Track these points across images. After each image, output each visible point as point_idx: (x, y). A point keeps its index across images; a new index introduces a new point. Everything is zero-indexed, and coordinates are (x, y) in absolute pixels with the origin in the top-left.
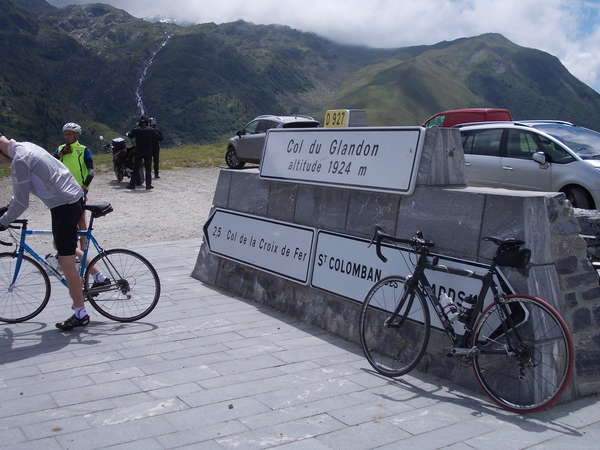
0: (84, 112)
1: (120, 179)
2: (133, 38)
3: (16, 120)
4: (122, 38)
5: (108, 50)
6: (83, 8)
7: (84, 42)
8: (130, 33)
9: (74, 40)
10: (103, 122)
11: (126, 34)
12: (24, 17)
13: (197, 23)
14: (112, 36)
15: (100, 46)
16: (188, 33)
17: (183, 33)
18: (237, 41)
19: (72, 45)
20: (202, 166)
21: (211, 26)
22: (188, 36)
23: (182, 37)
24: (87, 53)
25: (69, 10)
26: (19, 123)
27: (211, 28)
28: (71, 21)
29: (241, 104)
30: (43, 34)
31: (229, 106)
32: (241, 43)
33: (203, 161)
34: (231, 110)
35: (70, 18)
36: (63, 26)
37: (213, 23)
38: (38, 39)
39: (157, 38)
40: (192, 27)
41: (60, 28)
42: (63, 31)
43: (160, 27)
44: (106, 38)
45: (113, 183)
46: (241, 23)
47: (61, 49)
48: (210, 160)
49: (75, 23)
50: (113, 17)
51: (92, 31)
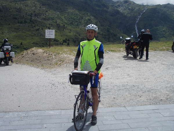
0: (120, 31)
1: (128, 55)
2: (135, 10)
3: (102, 33)
4: (132, 10)
5: (128, 13)
6: (122, 1)
7: (121, 11)
8: (135, 8)
9: (119, 11)
10: (126, 34)
11: (133, 8)
12: (106, 4)
13: (155, 5)
14: (129, 9)
15: (126, 12)
16: (152, 7)
17: (151, 8)
18: (167, 10)
19: (118, 12)
20: (161, 50)
21: (159, 5)
22: (152, 8)
23: (150, 9)
24: (122, 14)
25: (118, 2)
26: (102, 34)
27: (159, 6)
28: (118, 5)
29: (167, 29)
30: (110, 9)
31: (164, 29)
32: (168, 10)
33: (162, 48)
34: (164, 31)
35: (118, 4)
36: (116, 7)
37: (160, 5)
38: (109, 10)
39: (142, 9)
40: (153, 6)
41: (115, 7)
42: (116, 8)
43: (143, 6)
44: (128, 10)
45: (124, 57)
46: (169, 4)
47: (115, 13)
48: (164, 48)
49: (119, 6)
50: (130, 4)
51: (124, 8)
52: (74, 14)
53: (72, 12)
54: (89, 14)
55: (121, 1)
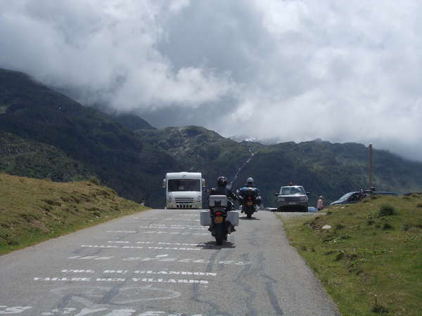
2: (221, 156)
4: (211, 156)
6: (180, 130)
7: (179, 159)
8: (220, 151)
9: (171, 158)
11: (215, 152)
12: (131, 138)
14: (203, 154)
16: (271, 150)
17: (266, 151)
21: (290, 145)
27: (290, 147)
28: (169, 141)
30: (145, 152)
35: (168, 138)
36: (161, 145)
38: (141, 156)
39: (242, 156)
41: (160, 147)
42: (161, 150)
44: (198, 156)
49: (171, 143)
50: (205, 137)
51: (187, 149)
52: (36, 166)
53: (29, 160)
54: (81, 166)
55: (177, 128)
